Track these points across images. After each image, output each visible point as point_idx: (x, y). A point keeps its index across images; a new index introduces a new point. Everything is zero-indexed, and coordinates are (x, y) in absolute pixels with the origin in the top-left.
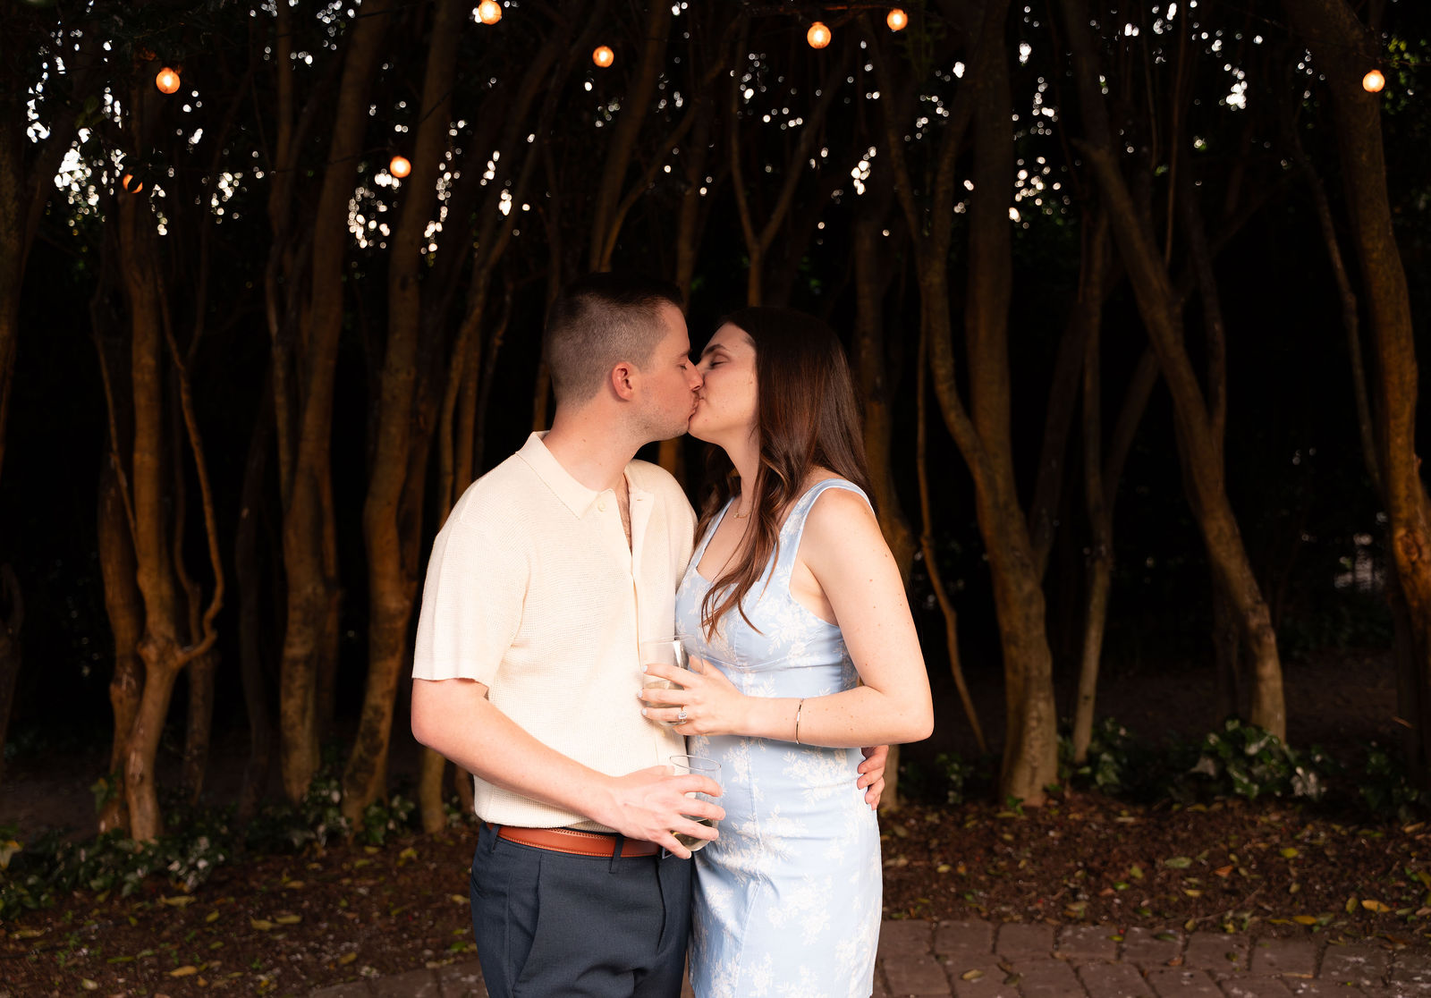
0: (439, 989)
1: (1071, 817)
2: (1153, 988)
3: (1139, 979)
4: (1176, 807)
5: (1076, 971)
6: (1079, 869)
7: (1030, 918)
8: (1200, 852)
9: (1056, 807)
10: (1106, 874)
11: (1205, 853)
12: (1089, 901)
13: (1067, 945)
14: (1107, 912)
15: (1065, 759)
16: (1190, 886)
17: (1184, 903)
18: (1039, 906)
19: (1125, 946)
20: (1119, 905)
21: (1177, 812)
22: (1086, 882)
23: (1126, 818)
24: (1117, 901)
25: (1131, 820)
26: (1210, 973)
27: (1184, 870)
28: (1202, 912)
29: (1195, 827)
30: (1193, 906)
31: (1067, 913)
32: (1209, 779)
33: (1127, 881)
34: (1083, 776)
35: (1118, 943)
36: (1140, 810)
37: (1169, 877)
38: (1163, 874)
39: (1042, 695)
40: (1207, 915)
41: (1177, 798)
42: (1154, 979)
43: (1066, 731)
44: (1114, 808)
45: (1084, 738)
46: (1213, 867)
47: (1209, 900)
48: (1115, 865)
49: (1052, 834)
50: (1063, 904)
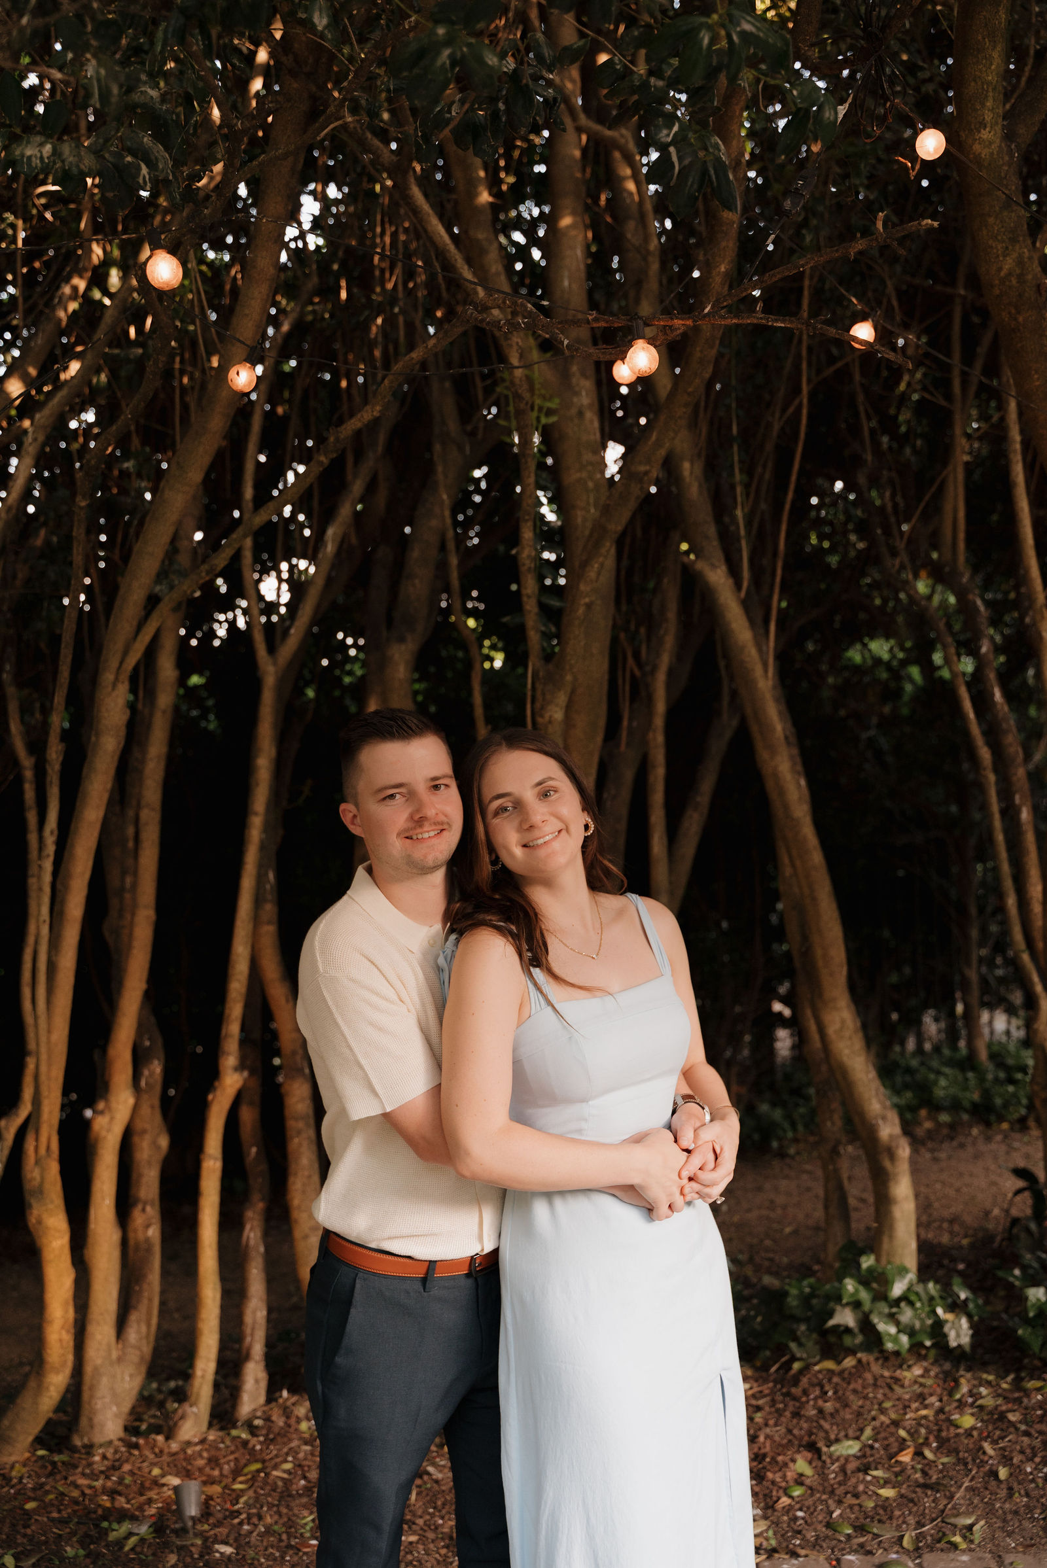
4: (796, 1365)
8: (862, 1430)
10: (770, 1475)
11: (868, 1432)
16: (880, 1482)
17: (885, 1508)
20: (806, 1521)
21: (802, 1374)
24: (800, 1514)
27: (859, 1458)
28: (912, 1520)
29: (837, 1394)
30: (897, 1513)
32: (848, 1331)
33: (799, 1483)
37: (843, 1469)
38: (836, 1467)
40: (920, 1524)
41: (798, 1355)
46: (890, 1451)
47: (912, 1502)
48: (774, 1459)
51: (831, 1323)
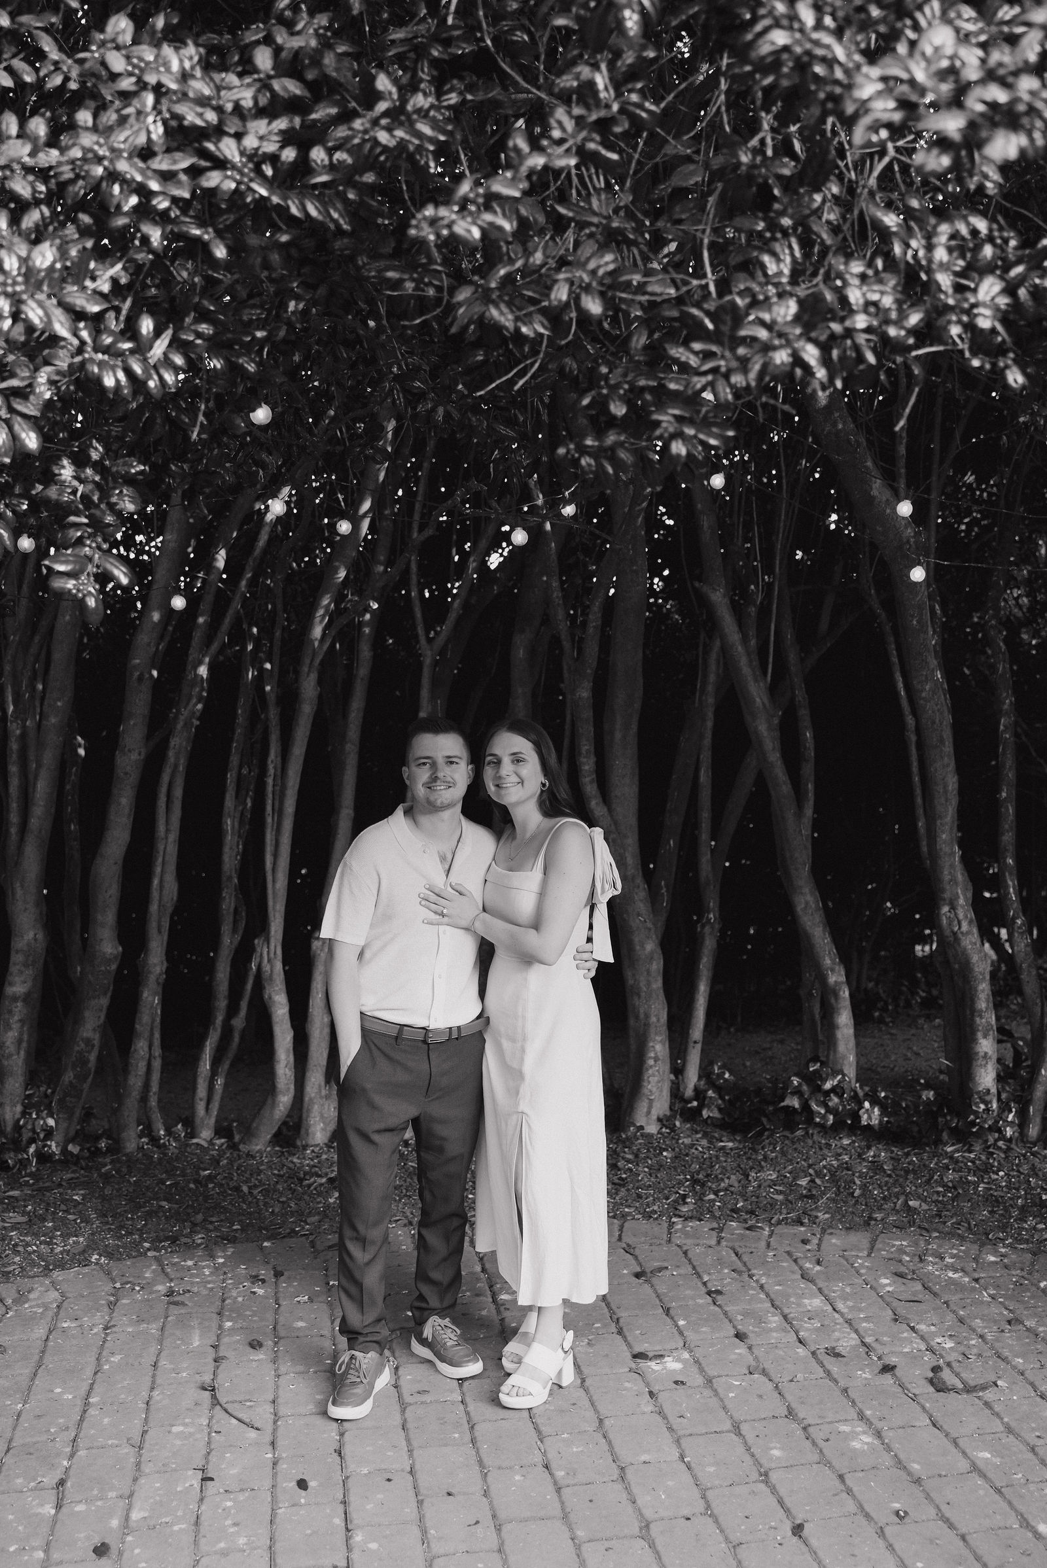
0: (163, 1270)
1: (682, 1141)
2: (745, 1264)
3: (734, 1258)
4: (767, 1134)
5: (685, 1253)
6: (688, 1180)
7: (648, 1216)
8: (786, 1168)
9: (670, 1134)
10: (710, 1184)
11: (790, 1168)
12: (696, 1204)
13: (679, 1234)
14: (710, 1212)
15: (676, 1093)
16: (778, 1192)
17: (772, 1205)
18: (656, 1208)
19: (724, 1235)
20: (720, 1207)
21: (769, 1138)
22: (694, 1190)
23: (728, 1143)
24: (719, 1204)
25: (731, 1144)
26: (789, 1253)
27: (773, 1180)
28: (785, 1211)
29: (782, 1149)
30: (778, 1207)
31: (678, 1213)
32: (795, 1110)
33: (727, 1189)
34: (691, 1109)
35: (719, 1233)
36: (739, 1138)
37: (761, 1186)
38: (756, 1184)
39: (658, 1038)
40: (789, 1213)
41: (769, 1127)
42: (746, 1258)
43: (678, 1071)
44: (717, 1135)
45: (693, 1077)
46: (796, 1179)
47: (792, 1202)
48: (717, 1177)
49: (666, 1154)
50: (675, 1206)
51: (783, 1104)
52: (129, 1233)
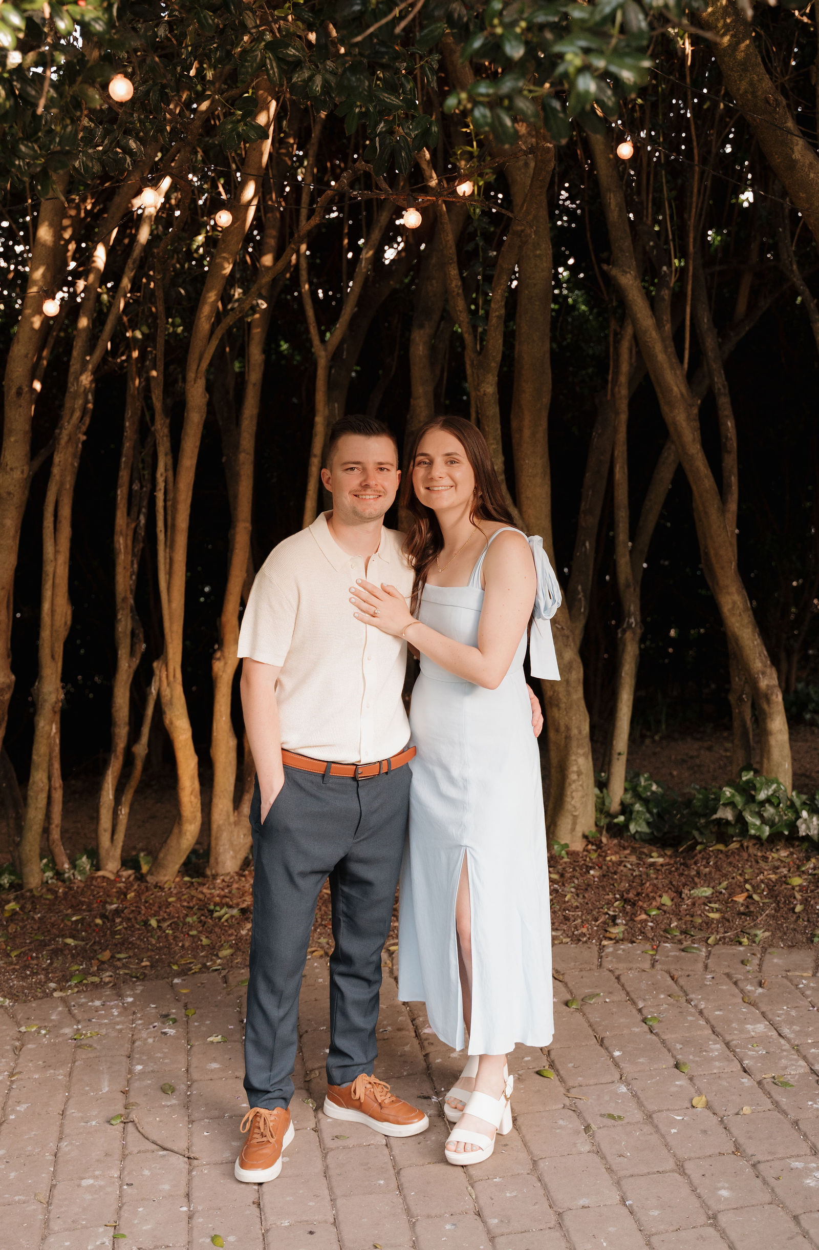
0: (70, 1011)
1: (608, 858)
2: (681, 988)
3: (669, 982)
4: (699, 848)
5: (618, 978)
6: (617, 900)
7: (577, 939)
8: (720, 884)
9: (595, 851)
10: (641, 903)
11: (725, 884)
12: (626, 925)
13: (609, 958)
14: (641, 933)
15: (601, 808)
16: (712, 910)
17: (707, 923)
18: (584, 930)
19: (657, 957)
20: (652, 928)
21: (700, 852)
22: (623, 910)
23: (657, 859)
24: (650, 924)
25: (661, 860)
26: (728, 975)
27: (707, 897)
28: (721, 930)
29: (715, 863)
30: (714, 926)
31: (608, 935)
32: (728, 822)
33: (659, 909)
34: (617, 824)
35: (652, 955)
36: (669, 853)
37: (694, 904)
38: (689, 902)
39: (581, 751)
40: (726, 932)
41: (700, 840)
42: (682, 982)
43: (602, 785)
44: (645, 850)
45: (618, 791)
46: (731, 895)
47: (728, 921)
48: (647, 895)
49: (592, 872)
50: (603, 929)
51: (715, 817)
52: (33, 974)
